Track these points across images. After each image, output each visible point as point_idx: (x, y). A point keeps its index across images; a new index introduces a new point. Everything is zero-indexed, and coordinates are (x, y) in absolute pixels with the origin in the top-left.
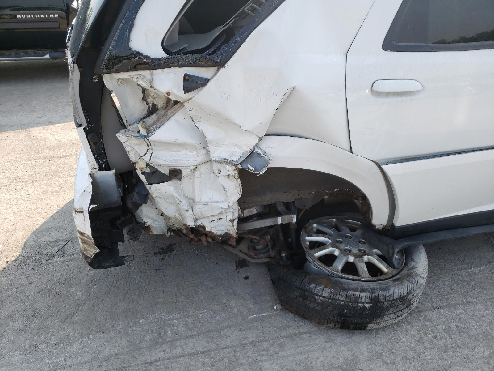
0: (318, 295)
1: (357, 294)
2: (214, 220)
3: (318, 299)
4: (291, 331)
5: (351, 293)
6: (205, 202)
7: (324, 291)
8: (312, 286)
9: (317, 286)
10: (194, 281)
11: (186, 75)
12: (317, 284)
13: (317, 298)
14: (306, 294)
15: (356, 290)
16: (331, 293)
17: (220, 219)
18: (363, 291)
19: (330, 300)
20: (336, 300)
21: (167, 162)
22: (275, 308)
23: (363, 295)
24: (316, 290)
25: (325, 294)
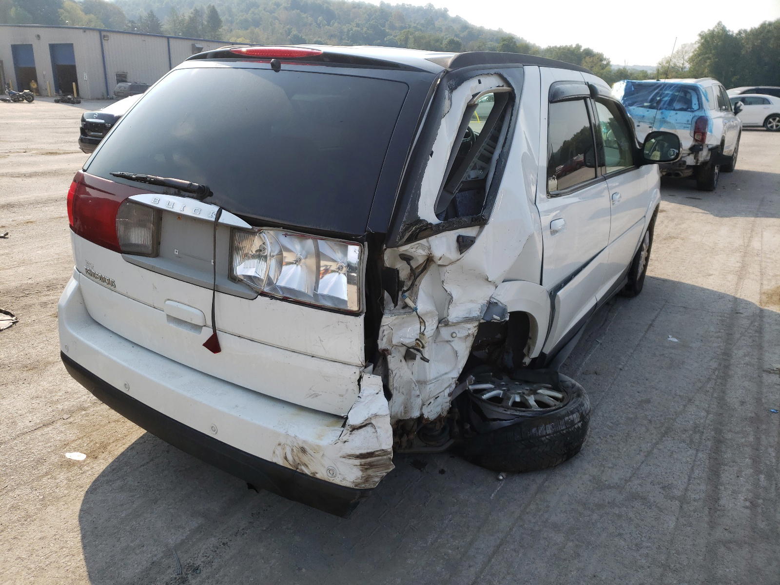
0: (545, 436)
1: (571, 417)
2: (431, 403)
3: (545, 440)
4: (534, 487)
5: (566, 418)
6: (435, 379)
7: (547, 429)
8: (534, 430)
9: (539, 428)
10: (402, 502)
11: (459, 237)
12: (538, 427)
13: (543, 439)
14: (531, 441)
15: (568, 414)
16: (553, 427)
17: (436, 398)
18: (572, 413)
19: (555, 435)
20: (559, 431)
21: (411, 338)
22: (501, 478)
23: (575, 416)
24: (540, 432)
25: (549, 431)
